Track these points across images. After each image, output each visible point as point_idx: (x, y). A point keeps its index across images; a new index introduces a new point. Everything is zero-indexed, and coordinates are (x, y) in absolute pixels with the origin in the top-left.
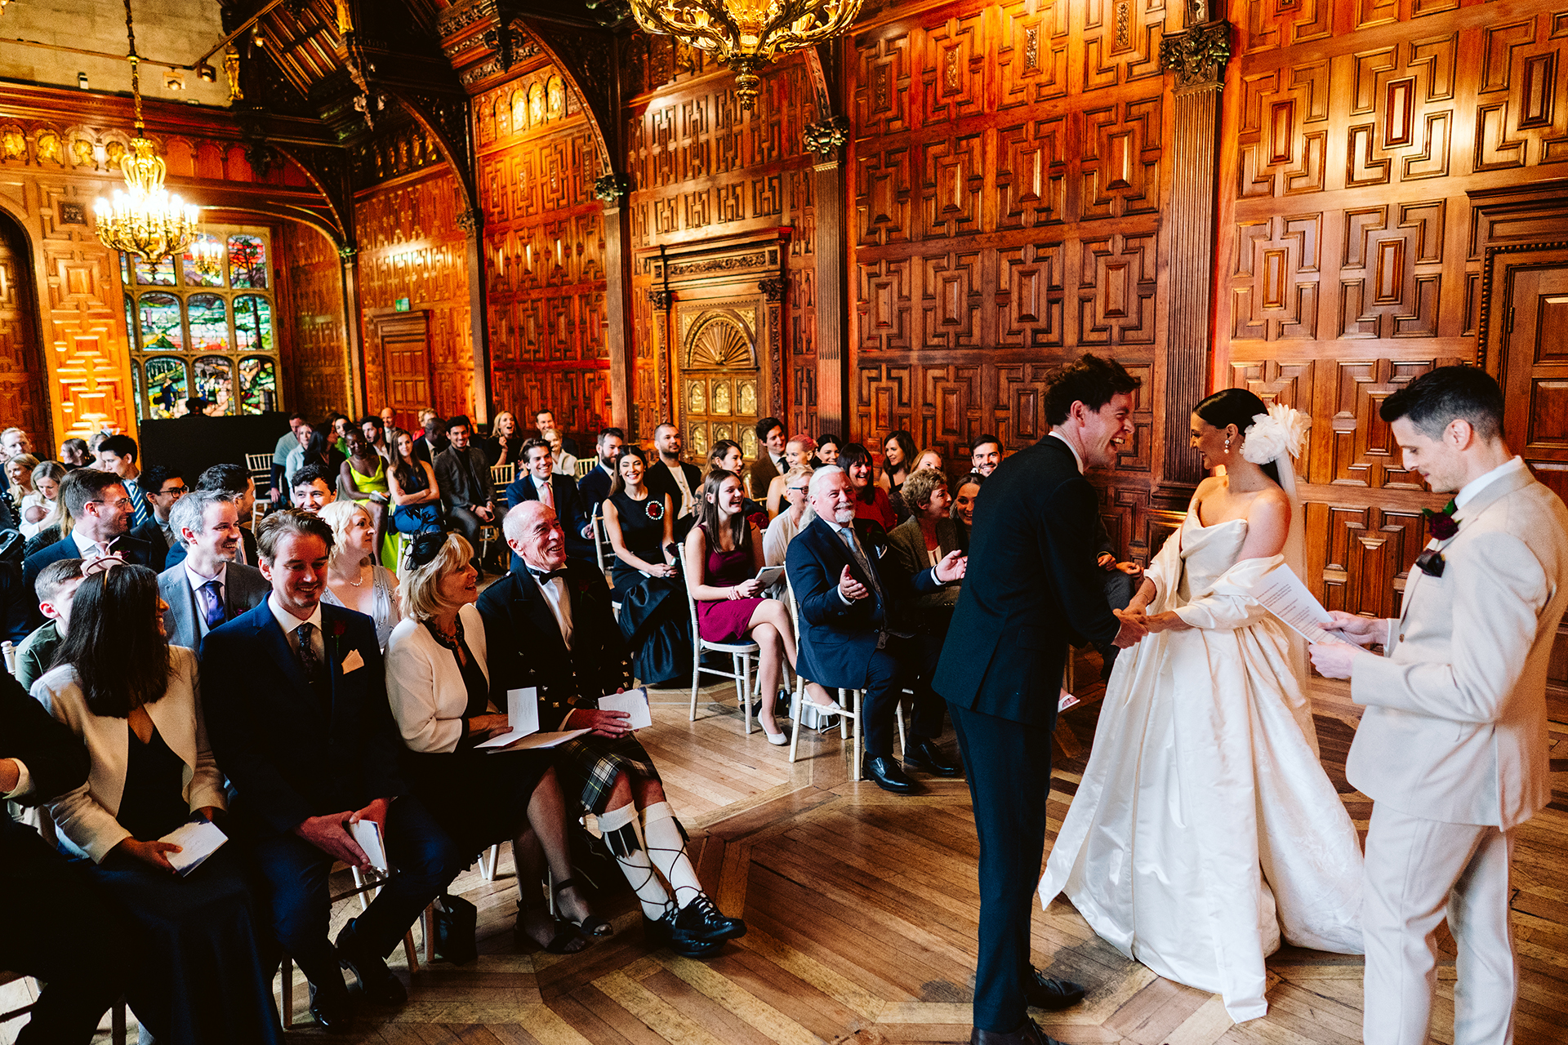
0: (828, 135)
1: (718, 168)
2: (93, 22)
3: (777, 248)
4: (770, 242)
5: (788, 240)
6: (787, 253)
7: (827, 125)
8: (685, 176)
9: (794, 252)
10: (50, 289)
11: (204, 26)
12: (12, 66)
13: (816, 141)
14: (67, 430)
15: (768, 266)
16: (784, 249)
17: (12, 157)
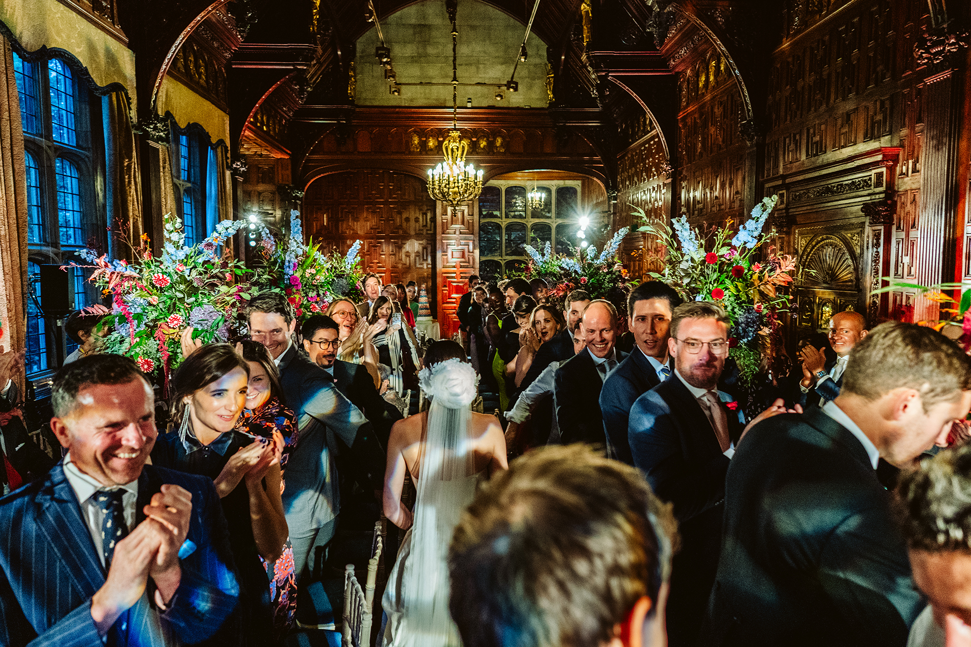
0: (942, 43)
1: (836, 98)
2: (478, 68)
3: (884, 170)
4: (876, 164)
5: (896, 160)
6: (894, 175)
7: (939, 33)
8: (809, 110)
9: (902, 174)
10: (443, 223)
11: (537, 61)
12: (436, 100)
13: (927, 52)
14: (444, 303)
15: (874, 190)
16: (891, 170)
17: (431, 150)
